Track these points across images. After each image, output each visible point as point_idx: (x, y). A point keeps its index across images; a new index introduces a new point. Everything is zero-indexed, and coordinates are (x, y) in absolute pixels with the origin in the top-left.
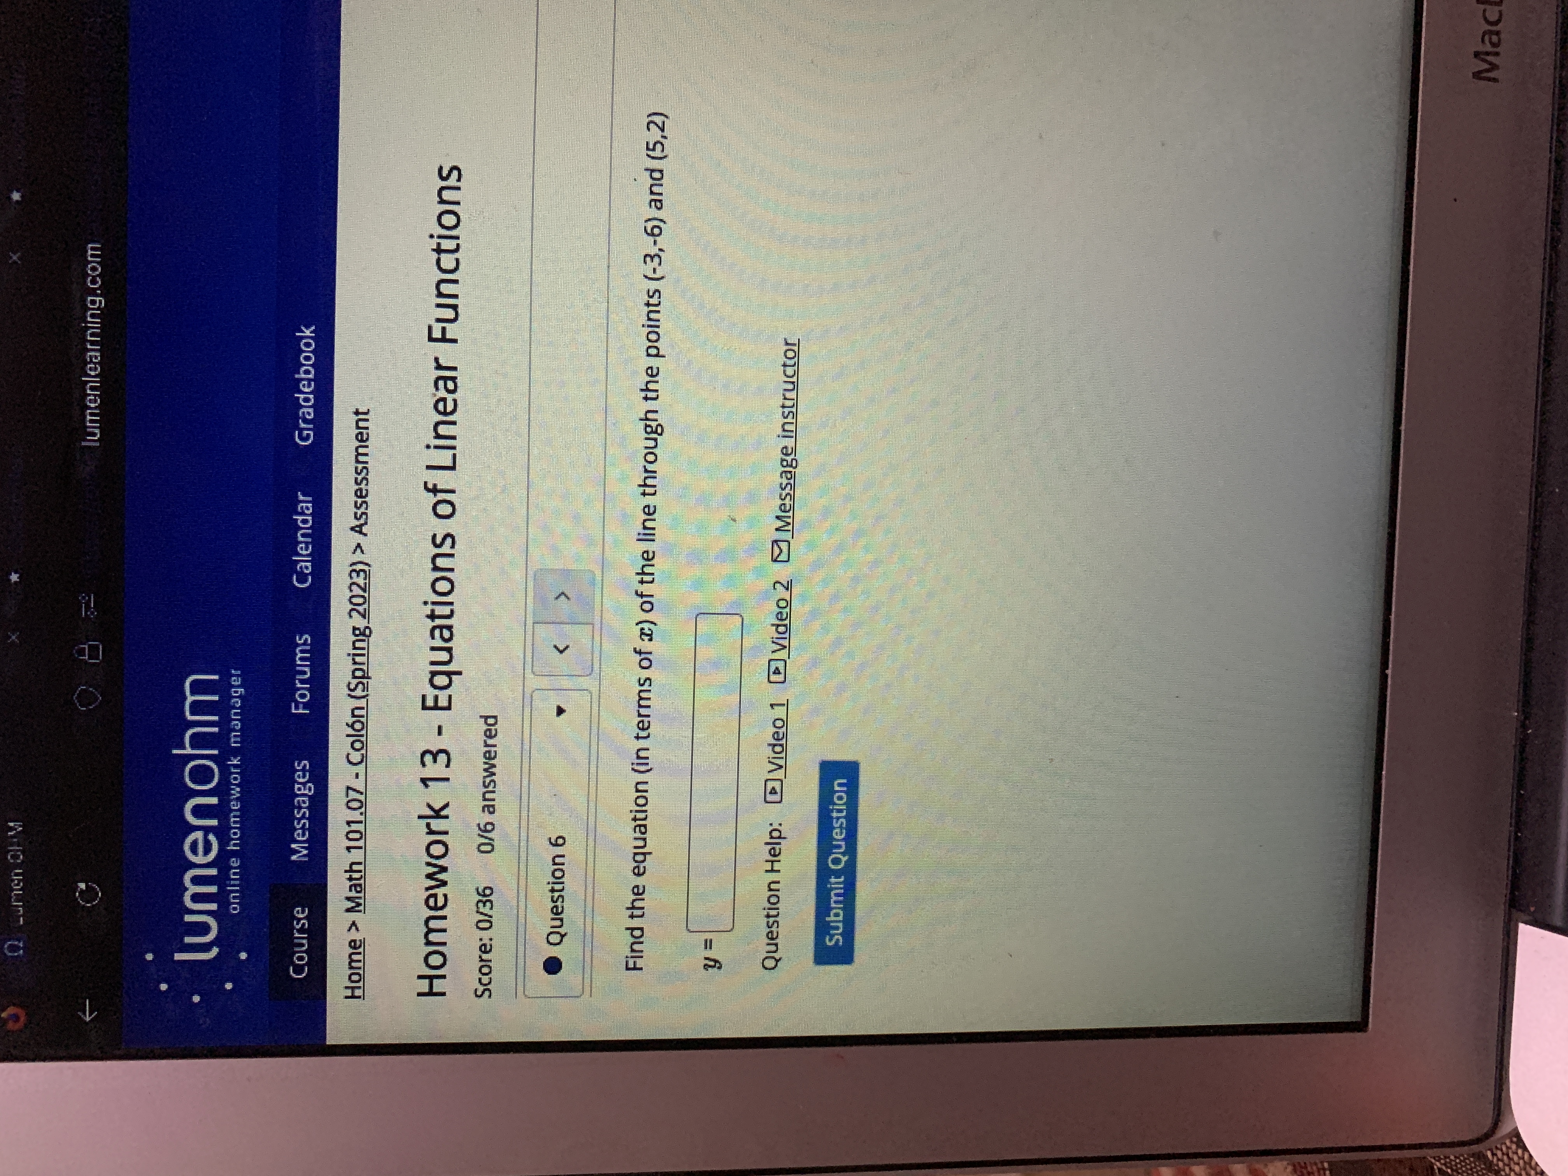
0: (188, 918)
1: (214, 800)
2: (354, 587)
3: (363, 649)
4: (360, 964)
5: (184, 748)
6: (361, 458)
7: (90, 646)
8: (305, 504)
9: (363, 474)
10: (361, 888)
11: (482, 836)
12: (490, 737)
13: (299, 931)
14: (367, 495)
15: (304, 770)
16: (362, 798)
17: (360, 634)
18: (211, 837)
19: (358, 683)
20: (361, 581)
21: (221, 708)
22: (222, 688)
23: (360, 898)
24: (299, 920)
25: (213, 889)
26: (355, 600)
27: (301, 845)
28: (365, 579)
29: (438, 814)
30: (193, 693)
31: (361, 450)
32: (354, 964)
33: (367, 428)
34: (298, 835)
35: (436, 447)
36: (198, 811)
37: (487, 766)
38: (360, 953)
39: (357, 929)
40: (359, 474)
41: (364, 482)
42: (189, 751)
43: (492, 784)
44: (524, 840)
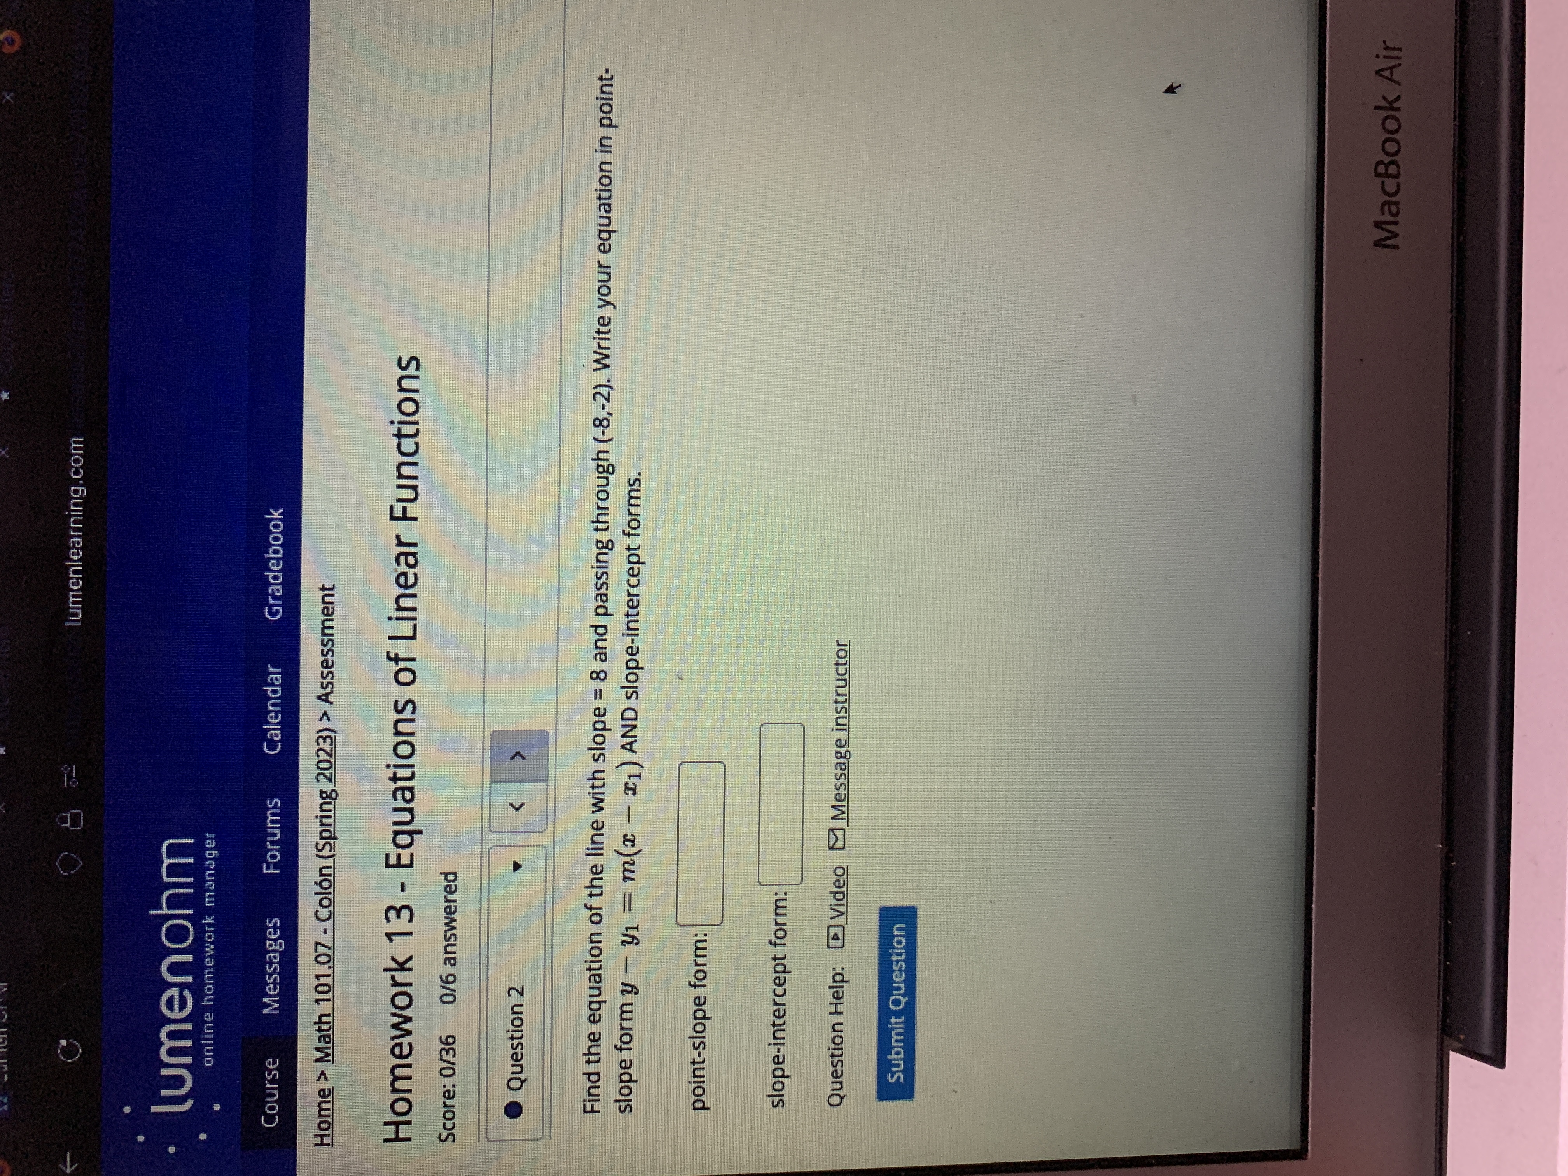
0: (165, 1072)
1: (189, 958)
3: (330, 811)
4: (330, 1112)
5: (161, 909)
6: (327, 631)
7: (71, 814)
9: (329, 647)
10: (330, 1039)
11: (444, 987)
12: (451, 893)
13: (271, 1082)
14: (332, 666)
15: (275, 927)
16: (330, 952)
18: (187, 993)
19: (327, 843)
20: (327, 747)
21: (197, 871)
22: (197, 851)
23: (329, 1048)
24: (270, 1071)
25: (189, 1043)
26: (322, 765)
27: (272, 999)
28: (331, 745)
29: (402, 967)
30: (169, 857)
31: (327, 624)
32: (323, 1113)
33: (332, 603)
34: (270, 989)
35: (398, 619)
36: (175, 969)
37: (447, 921)
38: (329, 1102)
39: (326, 1079)
41: (330, 653)
42: (165, 911)
43: (453, 938)
44: (483, 990)
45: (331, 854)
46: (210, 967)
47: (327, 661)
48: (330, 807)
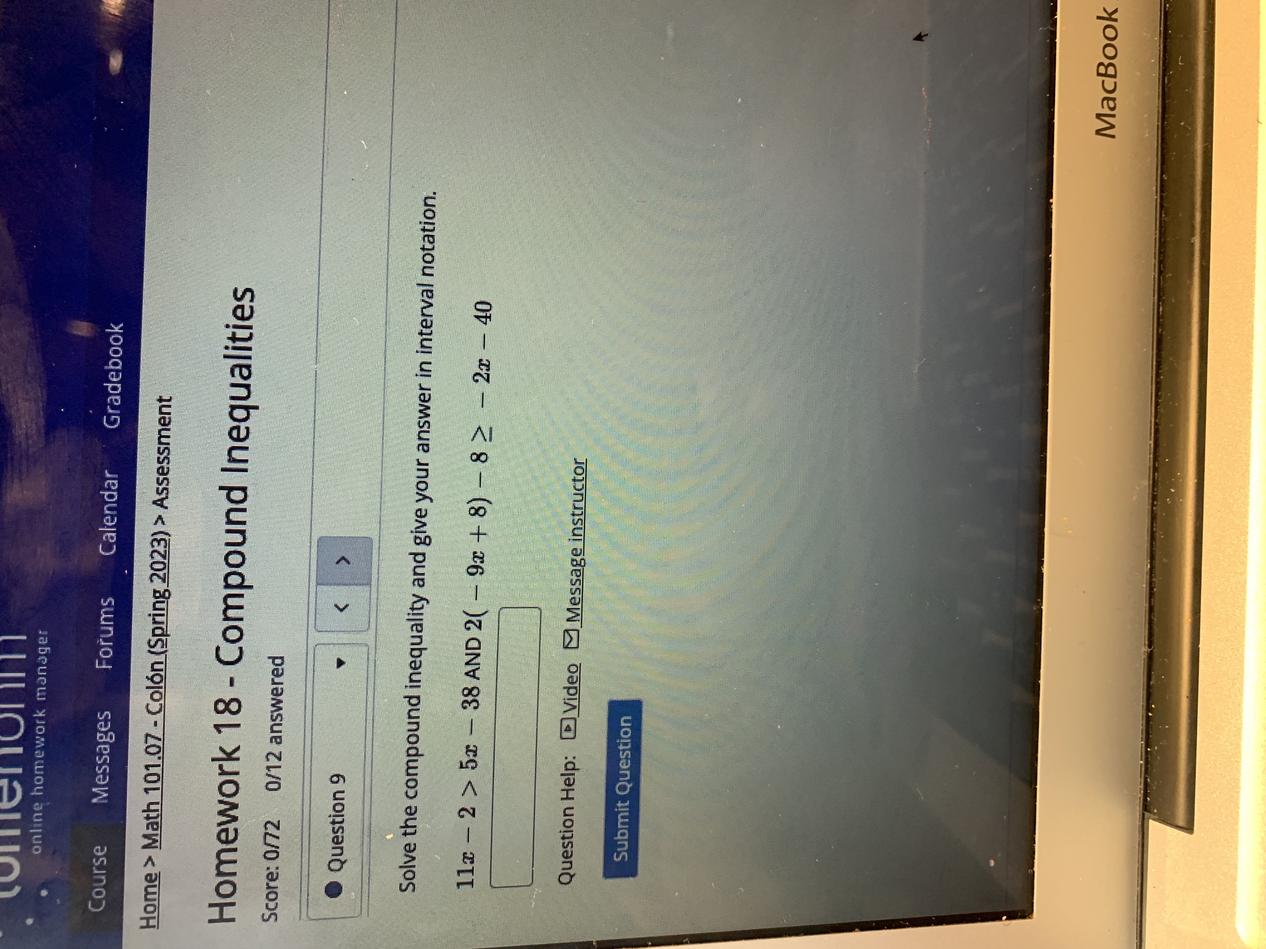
1: (19, 750)
2: (155, 555)
3: (163, 609)
4: (156, 896)
6: (163, 440)
8: (112, 481)
9: (165, 454)
10: (158, 826)
13: (98, 868)
14: (167, 473)
15: (106, 720)
16: (160, 743)
17: (160, 596)
18: (16, 784)
19: (158, 640)
20: (161, 549)
21: (30, 666)
22: (31, 647)
23: (157, 835)
24: (98, 858)
25: (16, 832)
26: (156, 566)
27: (100, 789)
28: (165, 547)
29: (230, 756)
31: (164, 433)
32: (149, 897)
33: (169, 414)
34: (100, 780)
36: (4, 761)
38: (155, 886)
39: (153, 864)
40: (161, 454)
41: (166, 461)
44: (308, 778)
45: (163, 650)
46: (39, 759)
47: (162, 468)
48: (163, 606)
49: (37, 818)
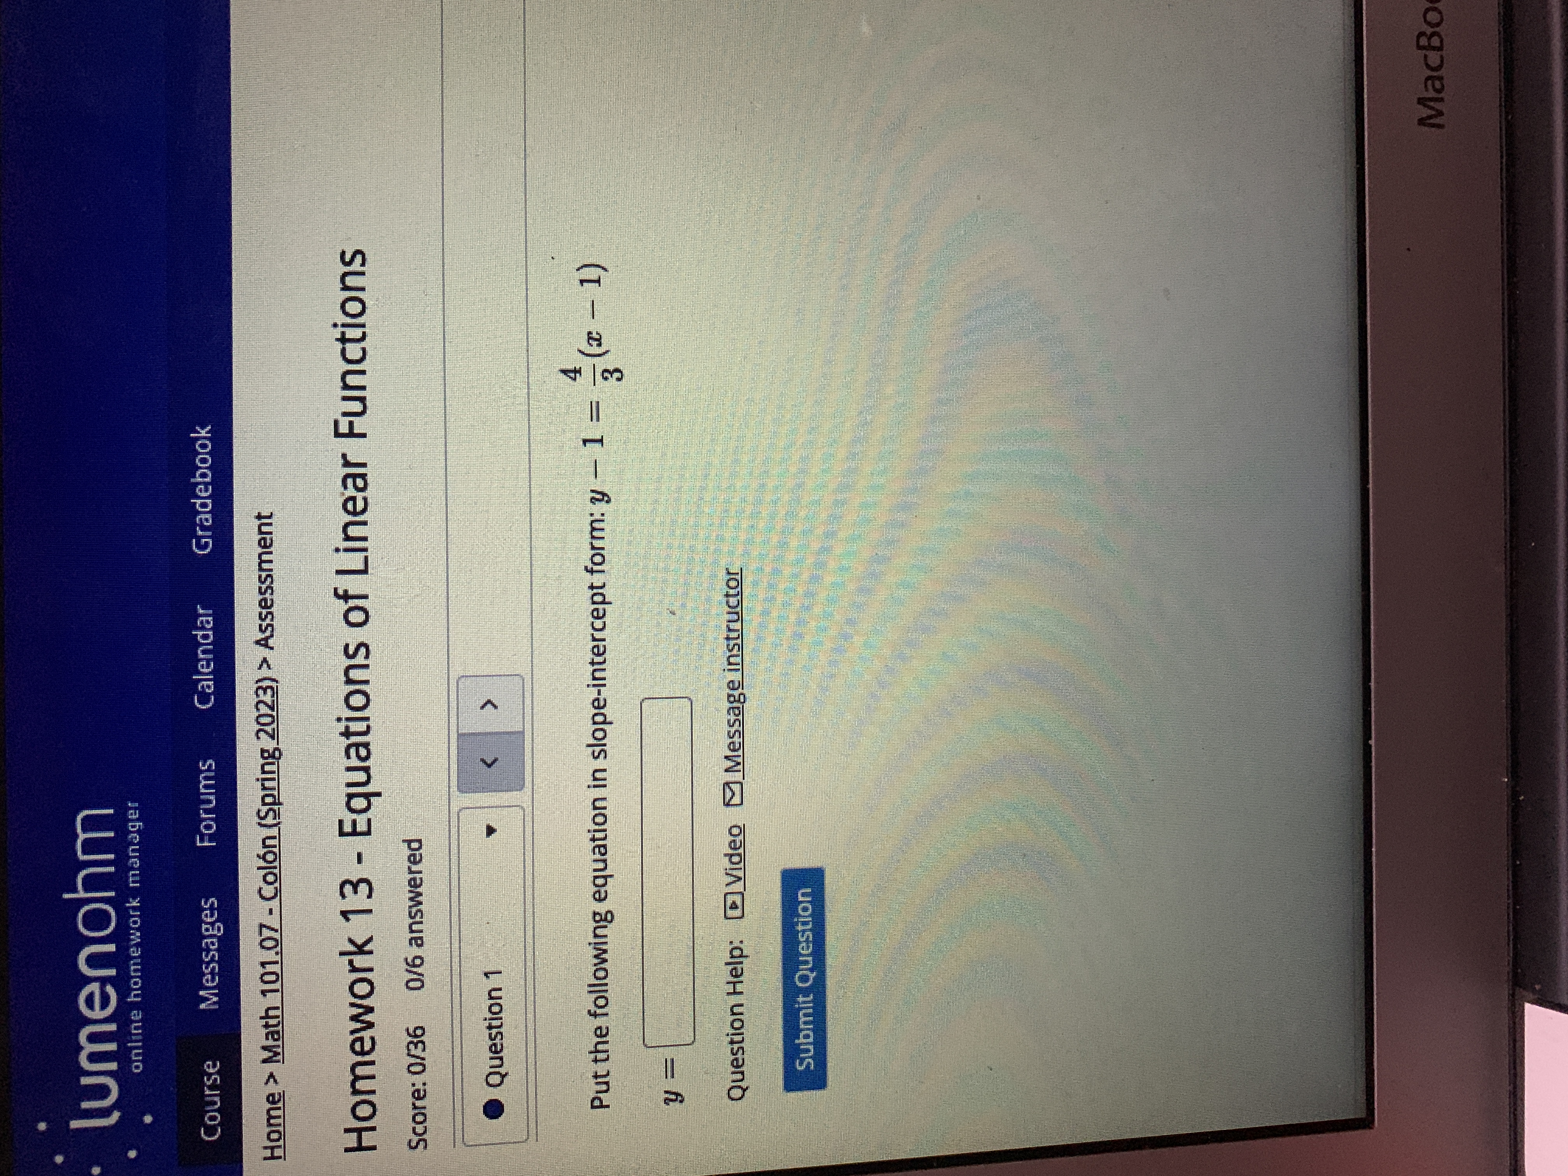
0: (85, 1081)
1: (111, 948)
2: (261, 706)
3: (273, 772)
4: (281, 1121)
5: (75, 890)
6: (265, 566)
8: (206, 618)
9: (268, 583)
10: (279, 1036)
11: (410, 972)
12: (415, 863)
13: (211, 1088)
14: (272, 605)
15: (212, 908)
16: (277, 936)
17: (269, 757)
18: (109, 989)
19: (270, 809)
20: (268, 698)
21: (118, 846)
22: (118, 823)
23: (279, 1046)
24: (211, 1074)
25: (112, 1047)
26: (263, 720)
27: (208, 992)
28: (273, 696)
29: (361, 950)
30: (84, 830)
31: (264, 557)
32: (272, 1121)
33: (271, 533)
34: (208, 981)
35: (347, 550)
36: (94, 961)
37: (412, 895)
38: (279, 1108)
39: (275, 1081)
40: (263, 583)
41: (269, 591)
42: (82, 894)
43: (419, 914)
44: (456, 974)
45: (275, 822)
46: (135, 958)
47: (265, 600)
48: (274, 768)
49: (135, 1030)
